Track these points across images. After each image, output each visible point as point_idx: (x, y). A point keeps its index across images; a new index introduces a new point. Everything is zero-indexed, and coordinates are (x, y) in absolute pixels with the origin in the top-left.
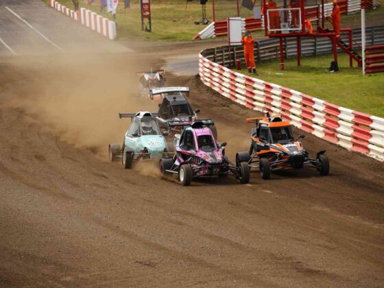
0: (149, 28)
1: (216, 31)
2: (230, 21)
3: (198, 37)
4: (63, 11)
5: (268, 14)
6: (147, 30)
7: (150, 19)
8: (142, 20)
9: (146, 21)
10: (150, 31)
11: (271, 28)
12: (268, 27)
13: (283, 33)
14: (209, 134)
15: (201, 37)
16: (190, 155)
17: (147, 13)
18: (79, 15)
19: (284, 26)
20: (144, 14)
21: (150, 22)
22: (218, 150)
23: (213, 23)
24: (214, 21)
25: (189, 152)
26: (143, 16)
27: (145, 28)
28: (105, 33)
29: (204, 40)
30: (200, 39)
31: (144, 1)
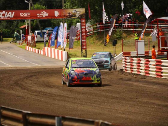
0: (85, 55)
4: (34, 51)
5: (160, 38)
6: (84, 57)
7: (86, 50)
8: (82, 51)
9: (84, 51)
10: (86, 57)
11: (162, 47)
17: (85, 47)
18: (44, 51)
20: (83, 47)
21: (86, 52)
24: (123, 51)
26: (82, 49)
27: (83, 55)
31: (83, 40)
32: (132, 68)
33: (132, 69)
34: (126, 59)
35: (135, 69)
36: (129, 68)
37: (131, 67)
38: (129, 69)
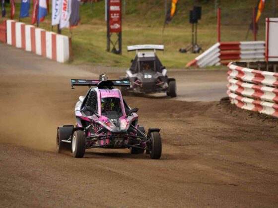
0: (118, 49)
1: (222, 57)
2: (270, 23)
3: (195, 64)
6: (114, 51)
7: (120, 36)
9: (114, 37)
10: (119, 53)
14: (117, 96)
15: (199, 64)
16: (91, 122)
17: (117, 26)
18: (3, 31)
20: (112, 27)
21: (120, 40)
22: (126, 117)
23: (218, 44)
24: (219, 41)
25: (90, 117)
26: (110, 31)
28: (49, 54)
29: (203, 68)
30: (198, 67)
31: (112, 8)
32: (260, 99)
33: (257, 102)
34: (240, 72)
35: (268, 101)
36: (249, 97)
37: (257, 95)
38: (251, 101)
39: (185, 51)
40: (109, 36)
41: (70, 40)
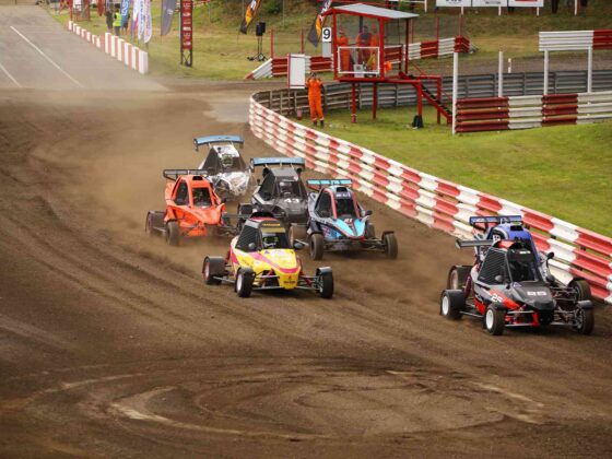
0: (189, 63)
1: (274, 70)
2: (292, 59)
3: (251, 77)
6: (187, 64)
7: (191, 51)
9: (187, 52)
10: (190, 65)
11: (342, 70)
12: (339, 68)
13: (356, 76)
15: (254, 76)
17: (189, 43)
18: (103, 41)
19: (358, 68)
20: (185, 44)
23: (271, 60)
26: (183, 47)
27: (184, 61)
28: (134, 66)
30: (253, 79)
39: (252, 59)
40: (182, 51)
41: (149, 55)
